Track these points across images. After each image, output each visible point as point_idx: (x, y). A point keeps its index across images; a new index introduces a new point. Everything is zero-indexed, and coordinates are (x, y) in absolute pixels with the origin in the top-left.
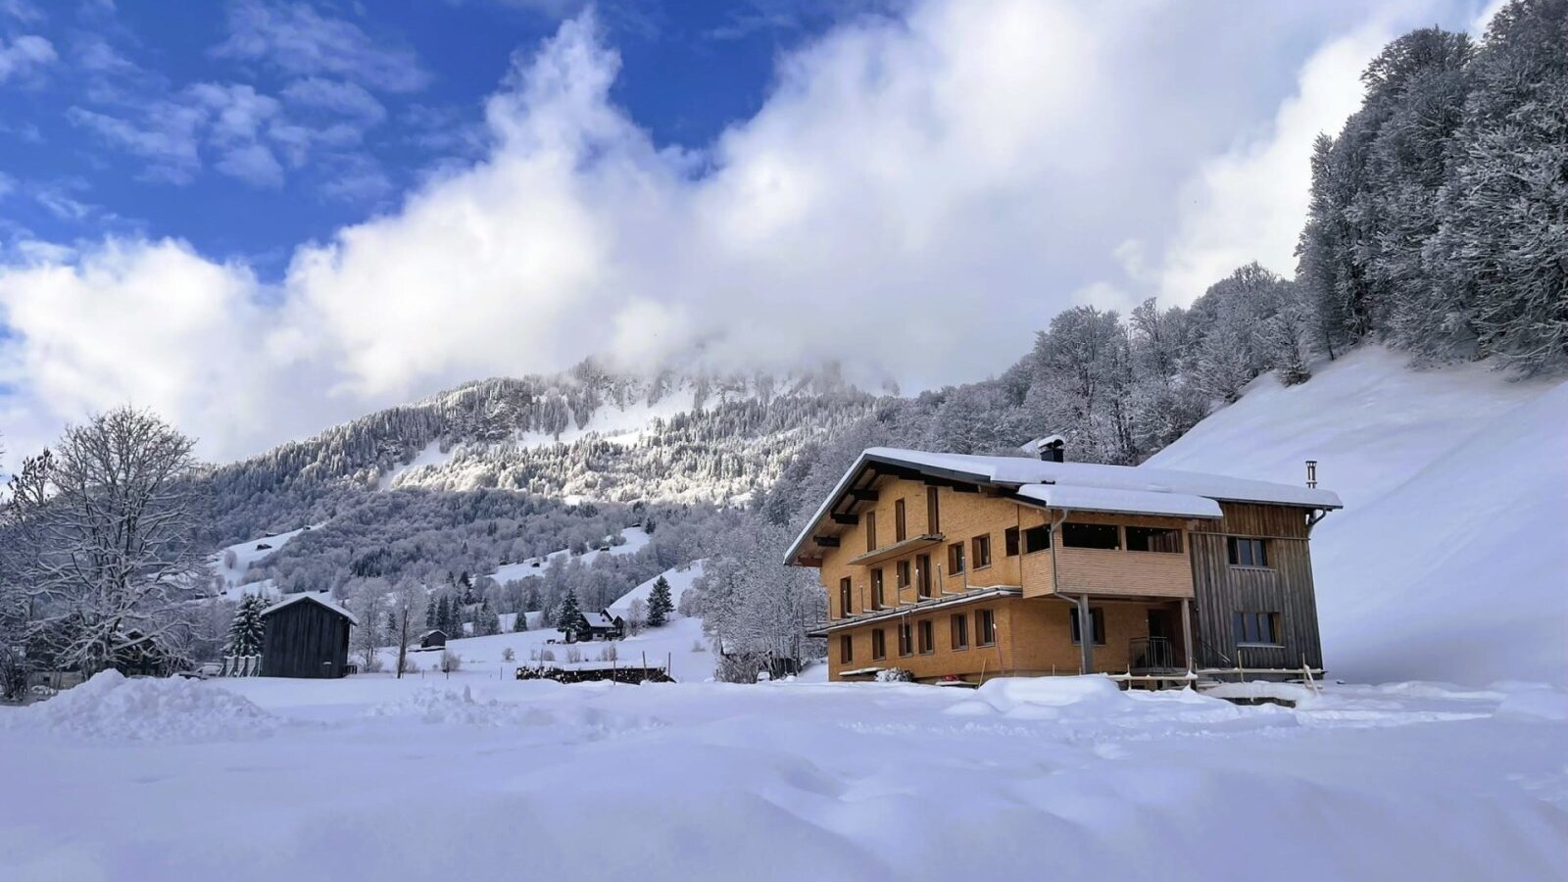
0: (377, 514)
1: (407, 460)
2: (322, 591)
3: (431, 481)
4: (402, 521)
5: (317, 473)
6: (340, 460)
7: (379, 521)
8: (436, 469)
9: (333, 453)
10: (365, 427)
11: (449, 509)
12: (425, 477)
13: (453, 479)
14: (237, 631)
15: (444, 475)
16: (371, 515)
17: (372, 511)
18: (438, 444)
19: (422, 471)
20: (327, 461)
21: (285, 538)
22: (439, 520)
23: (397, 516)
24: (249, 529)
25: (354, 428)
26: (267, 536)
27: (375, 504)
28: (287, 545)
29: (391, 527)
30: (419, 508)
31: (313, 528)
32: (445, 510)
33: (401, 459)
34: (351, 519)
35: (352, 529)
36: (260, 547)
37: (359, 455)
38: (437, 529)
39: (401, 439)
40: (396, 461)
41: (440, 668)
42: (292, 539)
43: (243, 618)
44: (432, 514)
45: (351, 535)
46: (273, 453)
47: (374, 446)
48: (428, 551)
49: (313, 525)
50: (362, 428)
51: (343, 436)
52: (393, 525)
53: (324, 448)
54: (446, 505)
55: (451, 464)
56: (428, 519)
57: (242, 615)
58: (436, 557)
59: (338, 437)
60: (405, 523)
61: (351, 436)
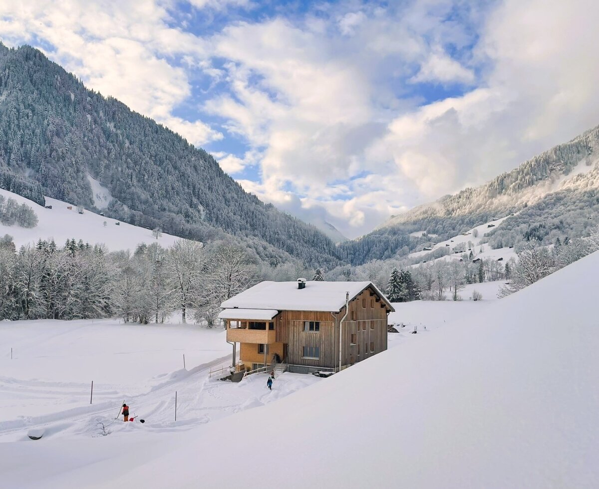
0: (547, 205)
1: (567, 172)
2: (510, 248)
3: (581, 183)
4: (561, 207)
5: (518, 186)
6: (530, 178)
7: (549, 208)
8: (584, 175)
9: (526, 175)
10: (542, 159)
11: (588, 197)
12: (577, 181)
13: (592, 180)
14: (392, 283)
15: (588, 178)
16: (544, 205)
17: (544, 203)
18: (585, 161)
19: (575, 177)
20: (523, 180)
21: (501, 221)
22: (581, 204)
23: (559, 204)
24: (487, 217)
25: (536, 161)
26: (494, 220)
27: (546, 199)
28: (501, 224)
29: (554, 211)
30: (571, 199)
31: (515, 214)
32: (586, 198)
33: (564, 173)
34: (533, 209)
35: (534, 214)
36: (489, 226)
37: (540, 175)
38: (581, 209)
39: (562, 162)
40: (560, 174)
41: (473, 299)
42: (503, 221)
43: (392, 278)
44: (578, 201)
45: (533, 217)
46: (496, 180)
47: (547, 167)
48: (567, 223)
49: (516, 213)
50: (540, 160)
51: (531, 166)
52: (556, 210)
53: (521, 173)
54: (586, 195)
55: (592, 171)
56: (576, 204)
57: (392, 276)
58: (571, 226)
59: (528, 166)
60: (563, 207)
61: (535, 165)
